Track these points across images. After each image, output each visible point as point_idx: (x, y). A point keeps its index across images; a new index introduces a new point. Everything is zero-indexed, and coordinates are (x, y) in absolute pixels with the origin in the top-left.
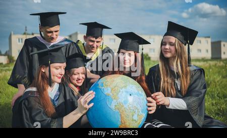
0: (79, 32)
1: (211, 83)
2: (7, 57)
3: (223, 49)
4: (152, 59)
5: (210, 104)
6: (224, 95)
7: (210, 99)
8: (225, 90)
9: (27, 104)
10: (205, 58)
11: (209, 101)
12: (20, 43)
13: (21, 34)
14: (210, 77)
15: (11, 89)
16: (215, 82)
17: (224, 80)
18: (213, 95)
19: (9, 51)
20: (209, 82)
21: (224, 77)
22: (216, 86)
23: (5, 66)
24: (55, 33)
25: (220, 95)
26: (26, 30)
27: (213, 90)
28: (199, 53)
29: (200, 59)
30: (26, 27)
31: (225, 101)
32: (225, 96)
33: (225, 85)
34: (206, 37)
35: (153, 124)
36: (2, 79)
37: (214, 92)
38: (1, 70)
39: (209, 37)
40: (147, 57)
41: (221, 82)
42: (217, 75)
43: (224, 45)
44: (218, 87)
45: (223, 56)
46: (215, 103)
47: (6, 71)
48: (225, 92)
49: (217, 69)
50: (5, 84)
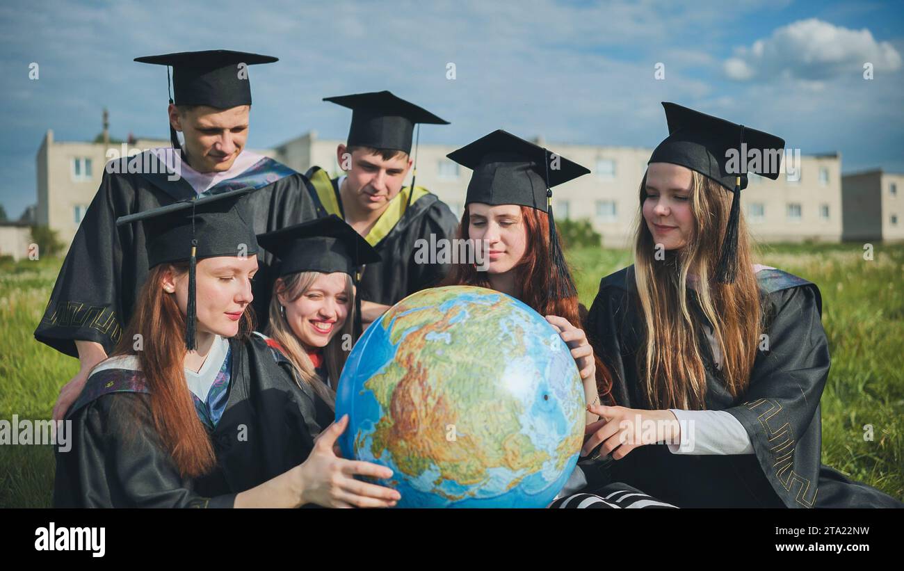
0: (315, 135)
1: (840, 337)
2: (27, 232)
3: (889, 205)
4: (605, 242)
5: (835, 424)
6: (890, 387)
7: (839, 403)
8: (898, 366)
9: (97, 423)
10: (817, 237)
11: (832, 411)
12: (83, 177)
13: (87, 141)
14: (838, 314)
15: (44, 362)
16: (856, 335)
17: (894, 325)
18: (847, 385)
19: (36, 209)
20: (834, 335)
21: (891, 316)
22: (860, 352)
23: (19, 270)
24: (229, 136)
25: (878, 387)
26: (106, 126)
27: (850, 367)
28: (795, 220)
29: (800, 240)
30: (106, 115)
31: (898, 411)
32: (895, 392)
33: (898, 349)
34: (820, 156)
35: (613, 500)
36: (11, 321)
37: (854, 374)
38: (7, 283)
39: (833, 156)
40: (588, 233)
41: (883, 336)
42: (865, 305)
43: (894, 189)
44: (869, 355)
45: (890, 233)
46: (858, 419)
47: (26, 286)
48: (898, 373)
49: (865, 283)
50: (20, 340)
